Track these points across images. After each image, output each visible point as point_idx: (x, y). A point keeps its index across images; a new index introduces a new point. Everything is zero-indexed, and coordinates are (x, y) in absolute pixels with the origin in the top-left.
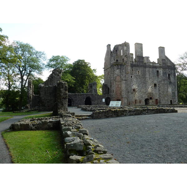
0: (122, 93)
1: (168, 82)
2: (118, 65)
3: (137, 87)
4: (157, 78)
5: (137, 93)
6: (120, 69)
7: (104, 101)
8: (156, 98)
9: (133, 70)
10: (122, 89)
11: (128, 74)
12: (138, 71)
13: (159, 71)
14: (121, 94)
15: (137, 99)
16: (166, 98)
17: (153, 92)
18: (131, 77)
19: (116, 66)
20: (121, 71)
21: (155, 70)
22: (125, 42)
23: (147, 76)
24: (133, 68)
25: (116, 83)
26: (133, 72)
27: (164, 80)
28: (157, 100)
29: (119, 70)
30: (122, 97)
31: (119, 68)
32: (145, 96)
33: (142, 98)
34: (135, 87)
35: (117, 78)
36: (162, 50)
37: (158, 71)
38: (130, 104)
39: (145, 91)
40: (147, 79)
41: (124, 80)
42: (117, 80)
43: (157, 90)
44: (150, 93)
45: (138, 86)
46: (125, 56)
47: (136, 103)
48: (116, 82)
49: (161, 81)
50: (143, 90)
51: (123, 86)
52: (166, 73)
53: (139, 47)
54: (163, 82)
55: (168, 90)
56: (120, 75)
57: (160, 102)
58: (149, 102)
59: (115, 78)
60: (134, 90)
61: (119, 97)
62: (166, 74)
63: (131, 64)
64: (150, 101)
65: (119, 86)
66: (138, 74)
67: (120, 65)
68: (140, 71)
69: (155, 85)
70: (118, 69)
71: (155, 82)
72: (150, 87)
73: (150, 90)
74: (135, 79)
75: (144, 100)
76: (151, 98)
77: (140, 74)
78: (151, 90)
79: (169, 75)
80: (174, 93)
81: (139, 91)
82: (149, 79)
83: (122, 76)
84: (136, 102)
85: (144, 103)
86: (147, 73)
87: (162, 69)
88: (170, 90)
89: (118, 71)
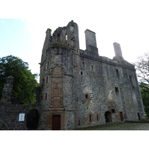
0: (64, 101)
1: (131, 87)
2: (58, 48)
3: (91, 92)
4: (117, 79)
5: (91, 102)
6: (62, 54)
8: (121, 111)
9: (83, 63)
10: (65, 92)
11: (76, 68)
12: (92, 66)
13: (119, 70)
14: (61, 102)
15: (93, 112)
16: (132, 111)
17: (116, 100)
18: (82, 73)
19: (55, 49)
20: (64, 59)
21: (113, 68)
23: (105, 75)
24: (83, 60)
25: (53, 79)
26: (84, 66)
27: (126, 83)
28: (121, 113)
29: (60, 55)
30: (64, 110)
31: (60, 53)
32: (105, 107)
33: (100, 109)
34: (88, 90)
35: (55, 69)
37: (117, 70)
38: (81, 124)
39: (103, 99)
40: (105, 78)
41: (69, 75)
42: (55, 73)
43: (120, 98)
44: (111, 103)
45: (93, 90)
46: (72, 40)
47: (90, 120)
48: (53, 77)
49: (123, 84)
50: (100, 96)
51: (67, 87)
52: (126, 74)
54: (125, 86)
55: (132, 97)
56: (61, 65)
57: (126, 117)
58: (111, 117)
59: (51, 70)
60: (87, 96)
61: (57, 109)
62: (127, 76)
63: (80, 54)
64: (113, 116)
65: (59, 86)
66: (91, 69)
67: (63, 48)
68: (94, 67)
69: (116, 89)
70: (58, 54)
71: (116, 85)
72: (111, 91)
73: (110, 97)
74: (88, 78)
75: (103, 115)
76: (113, 111)
77: (94, 70)
78: (112, 97)
79: (130, 77)
80: (139, 102)
81: (95, 98)
82: (107, 80)
83: (64, 67)
84: (92, 118)
85: (104, 120)
86: (104, 70)
87: (121, 67)
88: (134, 98)
89: (57, 57)
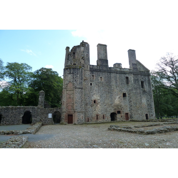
0: (75, 106)
1: (141, 92)
2: (70, 69)
3: (99, 98)
4: (126, 86)
5: (99, 106)
6: (73, 73)
7: (51, 117)
8: (127, 112)
9: (93, 76)
10: (75, 100)
11: (86, 81)
12: (101, 77)
13: (129, 77)
15: (100, 113)
16: (140, 112)
17: (122, 104)
18: (91, 84)
19: (68, 70)
20: (75, 76)
21: (123, 76)
22: (83, 41)
23: (113, 83)
24: (93, 73)
25: (68, 92)
26: (93, 79)
27: (136, 89)
28: (127, 114)
29: (72, 74)
30: (75, 112)
31: (71, 72)
32: (111, 110)
33: (106, 111)
34: (96, 97)
35: (69, 85)
36: (132, 53)
37: (127, 78)
38: (89, 121)
39: (110, 103)
40: (112, 86)
41: (79, 88)
42: (68, 87)
43: (127, 101)
44: (117, 106)
45: (101, 96)
46: (82, 59)
47: (97, 118)
48: (67, 90)
49: (132, 90)
50: (107, 101)
51: (77, 96)
52: (138, 80)
53: (102, 48)
54: (134, 91)
55: (141, 101)
56: (73, 81)
57: (131, 117)
58: (116, 117)
59: (66, 85)
60: (95, 102)
61: (71, 111)
62: (138, 82)
63: (90, 68)
64: (118, 116)
65: (72, 96)
66: (100, 80)
67: (73, 68)
68: (103, 78)
69: (124, 95)
70: (70, 73)
71: (124, 91)
72: (118, 97)
73: (117, 100)
74: (96, 87)
75: (109, 115)
76: (119, 112)
77: (103, 80)
78: (119, 101)
79: (142, 83)
80: (149, 105)
81: (102, 102)
82: (115, 87)
83: (75, 83)
84: (98, 117)
85: (110, 119)
86: (113, 79)
87: (132, 75)
88: (144, 101)
89: (70, 76)
